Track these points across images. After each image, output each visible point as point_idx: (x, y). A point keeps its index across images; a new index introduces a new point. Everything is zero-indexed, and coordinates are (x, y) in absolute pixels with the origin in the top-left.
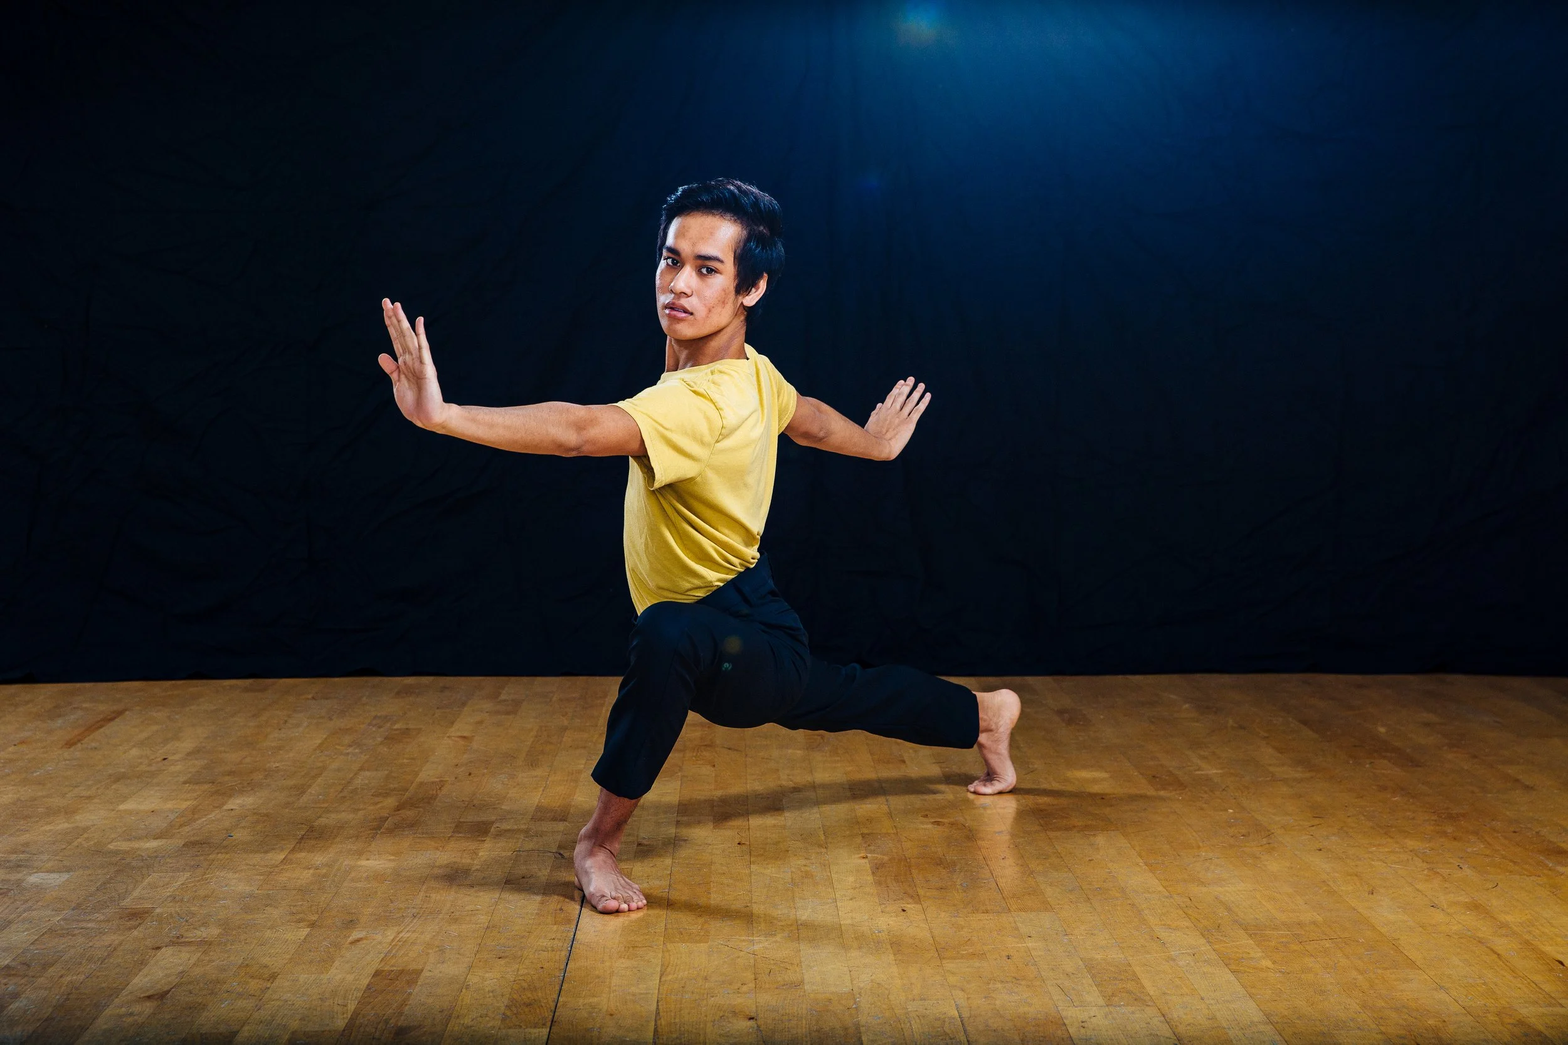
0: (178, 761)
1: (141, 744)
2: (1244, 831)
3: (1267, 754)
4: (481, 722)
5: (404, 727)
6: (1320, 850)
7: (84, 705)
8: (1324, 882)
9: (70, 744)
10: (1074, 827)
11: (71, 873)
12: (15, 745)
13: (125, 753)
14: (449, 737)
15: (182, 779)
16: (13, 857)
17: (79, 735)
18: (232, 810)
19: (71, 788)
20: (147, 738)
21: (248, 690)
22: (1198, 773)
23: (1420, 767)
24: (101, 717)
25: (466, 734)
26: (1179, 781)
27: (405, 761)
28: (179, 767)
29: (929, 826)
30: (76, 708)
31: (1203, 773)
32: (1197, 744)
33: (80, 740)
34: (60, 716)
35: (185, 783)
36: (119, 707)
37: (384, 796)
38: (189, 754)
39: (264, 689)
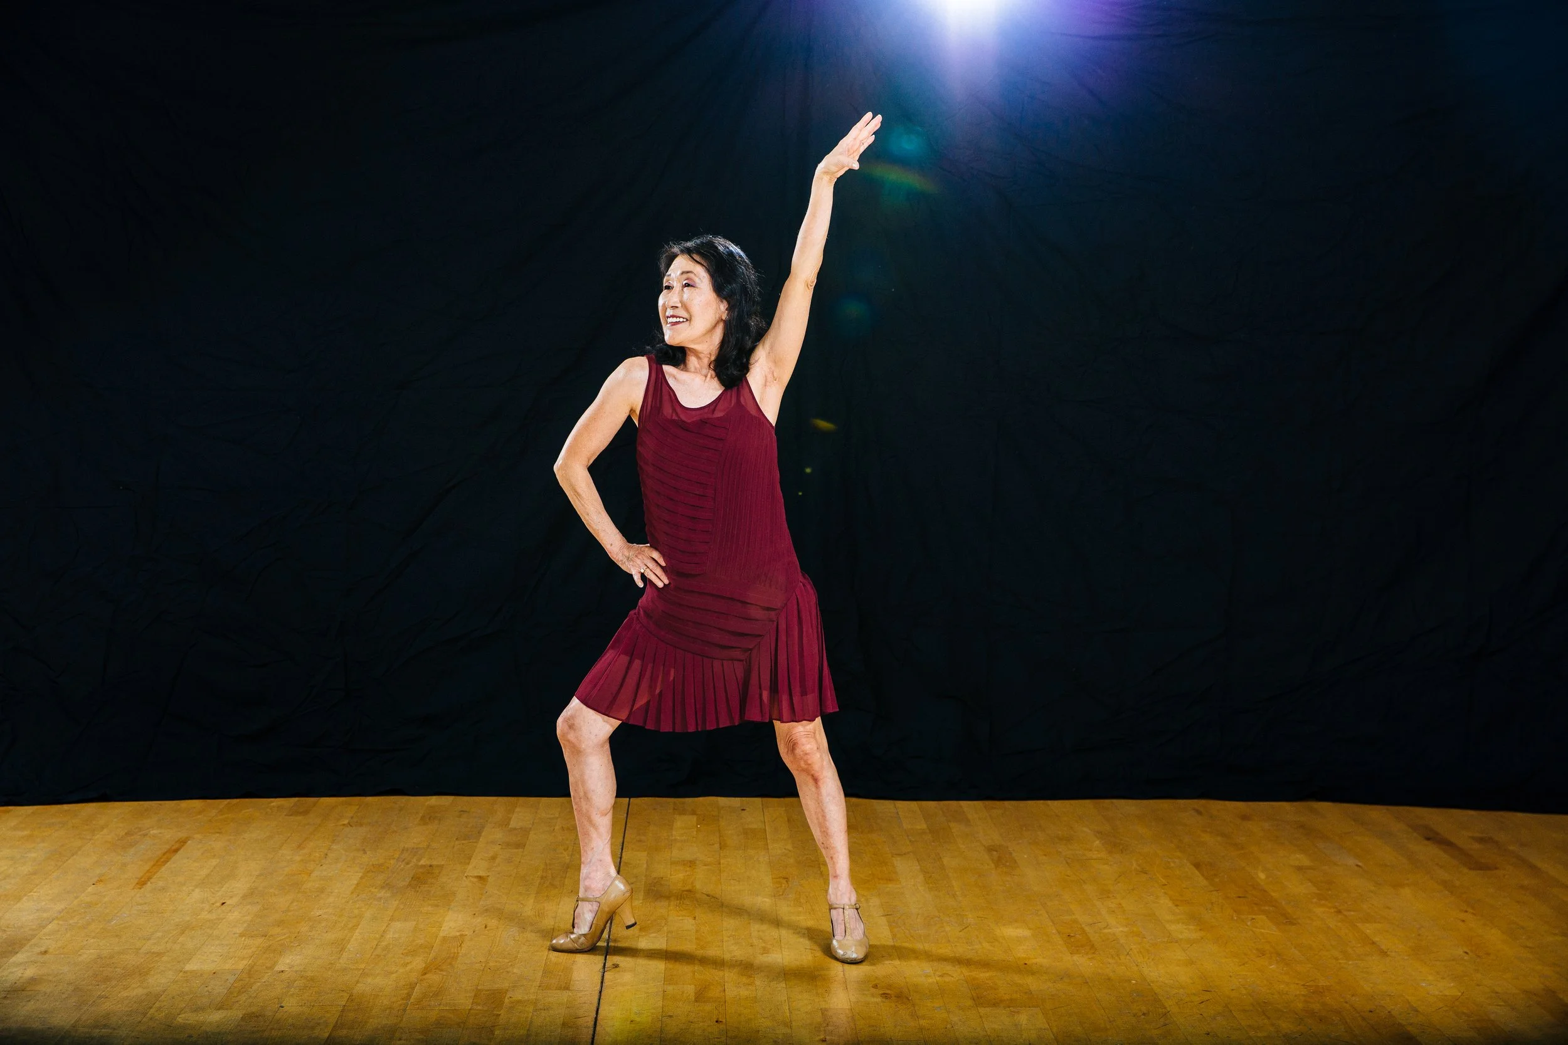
0: (234, 906)
1: (202, 884)
3: (1164, 906)
4: (494, 858)
5: (428, 863)
6: (1208, 1034)
7: (152, 832)
9: (142, 883)
10: (1002, 1001)
12: (94, 884)
13: (189, 895)
14: (467, 877)
15: (238, 930)
17: (148, 872)
18: (282, 971)
20: (208, 876)
21: (293, 812)
22: (1106, 931)
23: (1294, 924)
24: (168, 847)
25: (482, 874)
26: (1090, 941)
27: (430, 908)
28: (236, 913)
29: (879, 1000)
30: (145, 835)
31: (1110, 930)
32: (1105, 894)
33: (149, 879)
34: (131, 845)
35: (241, 935)
36: (182, 835)
37: (412, 955)
38: (244, 897)
39: (306, 813)
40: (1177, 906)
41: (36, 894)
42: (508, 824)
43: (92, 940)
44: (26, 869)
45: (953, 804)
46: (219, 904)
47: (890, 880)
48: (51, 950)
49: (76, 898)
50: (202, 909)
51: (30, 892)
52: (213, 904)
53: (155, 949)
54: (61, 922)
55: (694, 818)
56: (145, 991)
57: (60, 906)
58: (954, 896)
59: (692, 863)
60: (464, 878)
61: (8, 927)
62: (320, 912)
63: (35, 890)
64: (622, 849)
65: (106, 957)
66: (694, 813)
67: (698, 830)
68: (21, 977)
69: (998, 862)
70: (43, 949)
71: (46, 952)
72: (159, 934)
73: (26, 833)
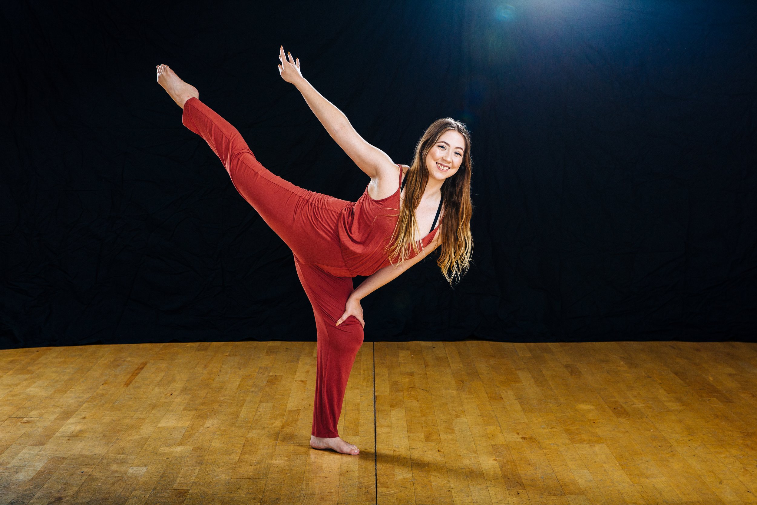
0: (177, 396)
1: (159, 385)
2: (659, 444)
3: (662, 393)
4: (308, 372)
5: (274, 374)
6: (695, 456)
7: (128, 359)
8: (699, 476)
9: (127, 384)
10: (584, 440)
11: (147, 467)
12: (102, 385)
13: (153, 390)
14: (295, 381)
15: (182, 407)
16: (119, 457)
17: (129, 379)
18: (209, 427)
19: (134, 413)
20: (161, 381)
21: (199, 350)
22: (634, 406)
23: (731, 402)
24: (137, 366)
25: (303, 379)
26: (626, 411)
27: (279, 397)
28: (179, 399)
29: (521, 440)
30: (124, 361)
31: (636, 406)
32: (630, 388)
33: (131, 382)
34: (118, 366)
35: (184, 410)
36: (143, 360)
37: (275, 419)
38: (182, 391)
39: (206, 349)
40: (669, 393)
41: (73, 390)
42: (312, 355)
43: (107, 412)
44: (66, 377)
45: (544, 344)
46: (169, 394)
47: (517, 382)
48: (87, 417)
49: (95, 391)
50: (161, 397)
51: (70, 389)
52: (166, 394)
53: (141, 416)
54: (89, 403)
55: (409, 352)
56: (140, 437)
57: (88, 395)
58: (551, 389)
59: (412, 374)
60: (294, 382)
61: (63, 406)
62: (222, 399)
63: (72, 388)
64: (374, 368)
65: (116, 420)
66: (408, 349)
67: (412, 358)
68: (75, 430)
69: (572, 373)
70: (83, 416)
71: (85, 418)
72: (141, 409)
73: (62, 360)
